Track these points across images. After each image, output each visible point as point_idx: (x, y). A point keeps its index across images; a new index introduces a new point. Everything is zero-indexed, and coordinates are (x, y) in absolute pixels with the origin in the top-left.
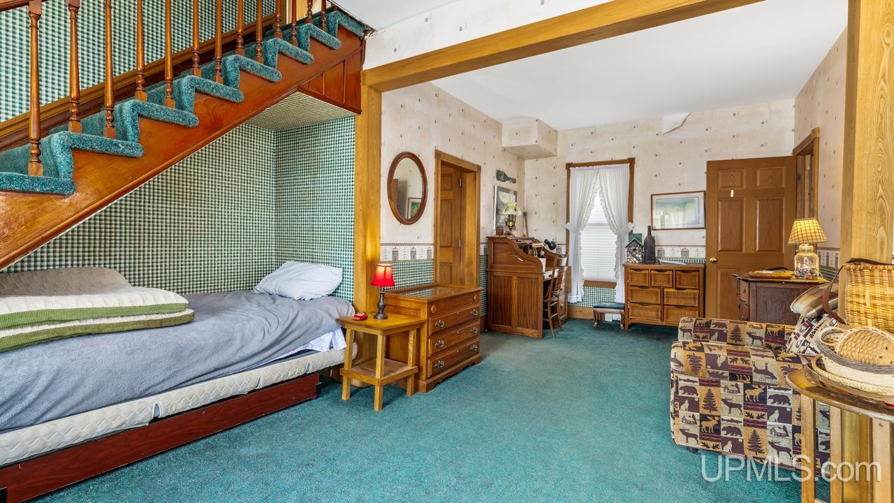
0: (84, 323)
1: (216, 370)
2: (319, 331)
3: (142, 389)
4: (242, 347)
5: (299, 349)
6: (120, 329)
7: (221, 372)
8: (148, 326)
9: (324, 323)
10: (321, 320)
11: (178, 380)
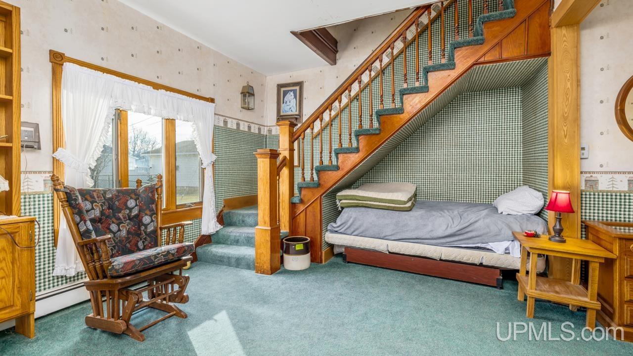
0: (366, 202)
1: (417, 239)
2: (499, 238)
3: (383, 235)
4: (432, 231)
5: (477, 245)
6: (377, 207)
7: (419, 241)
8: (388, 209)
9: (503, 232)
10: (500, 230)
11: (398, 237)
